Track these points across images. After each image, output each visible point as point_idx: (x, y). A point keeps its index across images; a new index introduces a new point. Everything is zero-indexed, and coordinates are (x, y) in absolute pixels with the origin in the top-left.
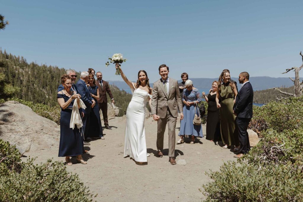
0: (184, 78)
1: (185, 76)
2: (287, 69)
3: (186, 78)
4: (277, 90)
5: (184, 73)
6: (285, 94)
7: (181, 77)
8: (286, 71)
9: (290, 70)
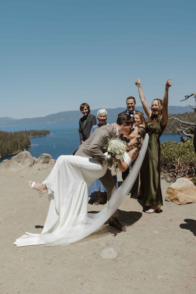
0: (84, 111)
1: (85, 108)
2: (186, 96)
3: (87, 111)
4: (176, 120)
5: (84, 104)
6: (186, 124)
7: (80, 109)
8: (185, 98)
9: (189, 97)
